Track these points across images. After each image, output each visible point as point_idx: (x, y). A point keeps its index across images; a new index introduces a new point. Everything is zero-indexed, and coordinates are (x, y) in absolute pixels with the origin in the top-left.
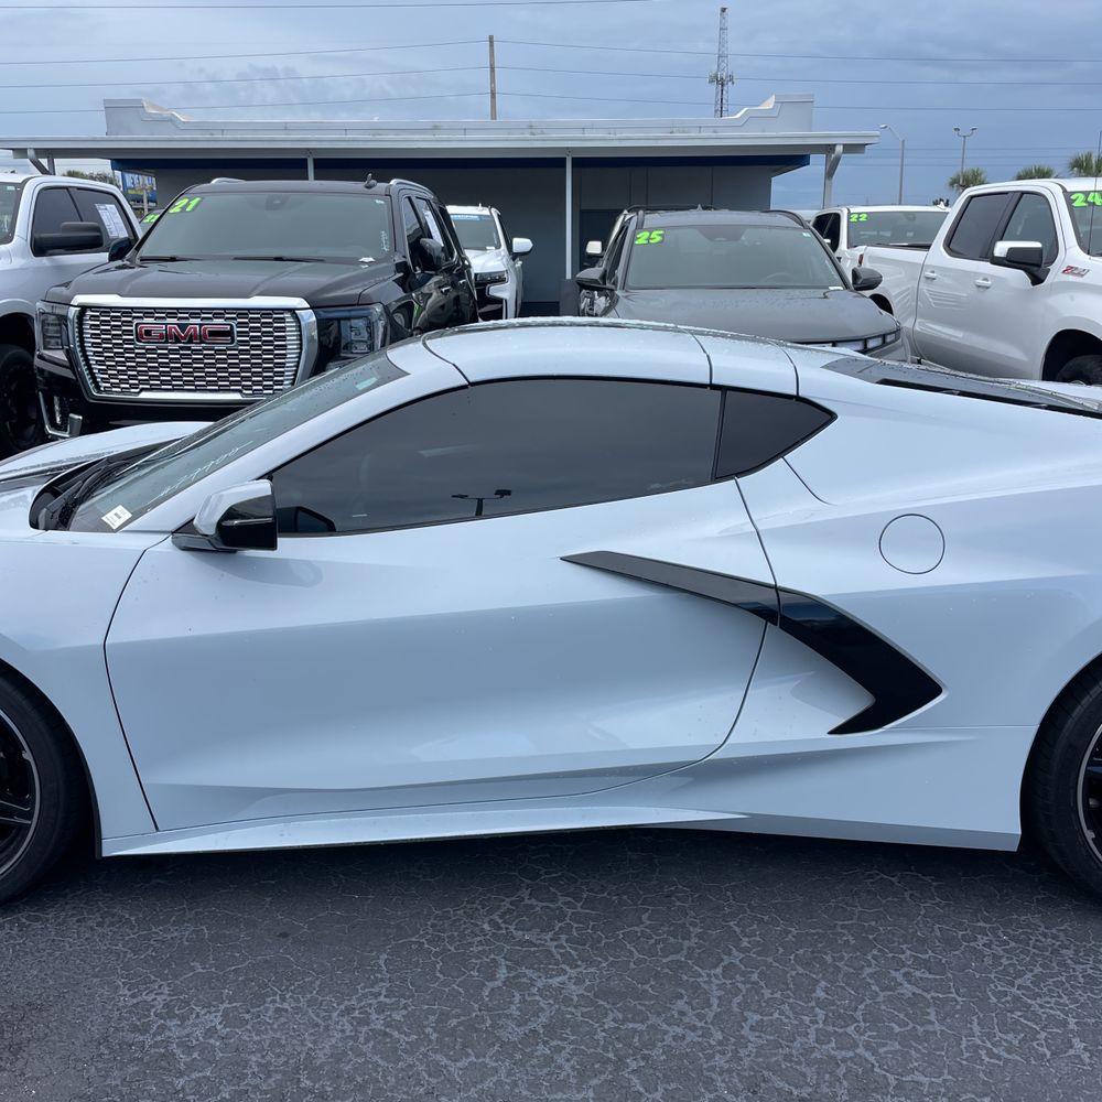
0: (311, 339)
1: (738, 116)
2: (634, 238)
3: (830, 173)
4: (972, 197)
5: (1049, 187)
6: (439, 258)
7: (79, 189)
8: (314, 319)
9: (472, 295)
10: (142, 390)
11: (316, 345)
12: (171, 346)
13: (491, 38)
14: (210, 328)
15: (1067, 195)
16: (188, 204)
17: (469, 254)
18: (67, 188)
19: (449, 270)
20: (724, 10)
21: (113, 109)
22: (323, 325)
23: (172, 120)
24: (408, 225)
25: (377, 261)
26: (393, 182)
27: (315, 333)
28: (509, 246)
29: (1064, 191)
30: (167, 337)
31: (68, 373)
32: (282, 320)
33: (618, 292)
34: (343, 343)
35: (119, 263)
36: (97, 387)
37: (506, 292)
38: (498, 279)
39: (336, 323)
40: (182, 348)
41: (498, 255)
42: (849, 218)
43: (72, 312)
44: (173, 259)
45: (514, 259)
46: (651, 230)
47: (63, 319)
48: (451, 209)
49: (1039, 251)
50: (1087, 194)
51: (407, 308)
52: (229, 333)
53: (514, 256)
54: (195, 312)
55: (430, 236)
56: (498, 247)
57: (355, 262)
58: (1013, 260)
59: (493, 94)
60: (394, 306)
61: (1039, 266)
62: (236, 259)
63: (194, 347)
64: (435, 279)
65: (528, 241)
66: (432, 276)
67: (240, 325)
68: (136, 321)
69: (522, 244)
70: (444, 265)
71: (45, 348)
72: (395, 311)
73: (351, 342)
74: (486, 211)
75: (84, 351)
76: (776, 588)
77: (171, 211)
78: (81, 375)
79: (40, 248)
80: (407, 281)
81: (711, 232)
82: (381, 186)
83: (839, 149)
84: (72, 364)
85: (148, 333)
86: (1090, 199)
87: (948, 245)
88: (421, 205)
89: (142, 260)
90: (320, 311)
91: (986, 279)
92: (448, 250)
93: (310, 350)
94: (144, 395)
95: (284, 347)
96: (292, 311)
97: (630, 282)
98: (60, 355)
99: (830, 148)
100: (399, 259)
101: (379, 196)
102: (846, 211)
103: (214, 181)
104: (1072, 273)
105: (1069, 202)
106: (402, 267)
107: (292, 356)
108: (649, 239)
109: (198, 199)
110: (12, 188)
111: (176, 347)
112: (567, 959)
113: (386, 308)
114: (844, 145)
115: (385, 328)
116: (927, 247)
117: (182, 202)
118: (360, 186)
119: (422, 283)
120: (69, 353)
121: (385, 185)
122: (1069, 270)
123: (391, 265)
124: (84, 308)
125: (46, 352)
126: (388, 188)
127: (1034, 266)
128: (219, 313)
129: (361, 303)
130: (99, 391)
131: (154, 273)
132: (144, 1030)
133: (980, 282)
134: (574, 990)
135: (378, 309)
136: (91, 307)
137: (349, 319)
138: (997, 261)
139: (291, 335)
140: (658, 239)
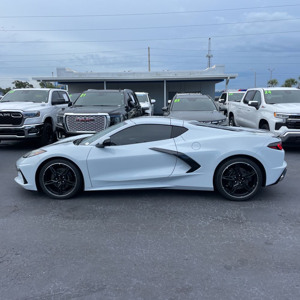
0: (109, 121)
1: (207, 69)
2: (174, 101)
3: (227, 83)
4: (248, 91)
5: (261, 90)
6: (134, 105)
7: (59, 91)
8: (110, 117)
9: (141, 112)
10: (77, 131)
11: (110, 122)
12: (83, 122)
13: (149, 48)
14: (90, 119)
15: (264, 91)
16: (84, 95)
17: (141, 103)
18: (57, 91)
19: (136, 107)
20: (210, 39)
21: (59, 70)
22: (111, 118)
23: (72, 72)
24: (127, 98)
25: (121, 106)
26: (125, 90)
27: (110, 120)
28: (150, 101)
29: (264, 90)
30: (82, 121)
31: (63, 128)
32: (104, 117)
33: (170, 112)
34: (115, 122)
35: (70, 107)
36: (68, 130)
37: (149, 111)
38: (148, 109)
39: (114, 118)
40: (85, 123)
41: (148, 103)
42: (229, 94)
43: (64, 116)
44: (81, 106)
45: (151, 104)
46: (177, 99)
47: (62, 118)
48: (136, 93)
49: (258, 103)
50: (268, 91)
51: (127, 115)
52: (94, 120)
53: (151, 103)
54: (87, 116)
55: (132, 101)
56: (148, 101)
57: (117, 106)
58: (252, 105)
59: (149, 62)
60: (125, 115)
62: (94, 106)
63: (87, 122)
64: (133, 109)
65: (155, 100)
66: (132, 109)
67: (96, 118)
68: (76, 118)
69: (153, 101)
70: (135, 106)
71: (58, 123)
72: (125, 116)
73: (117, 122)
74: (145, 94)
75: (66, 123)
76: (177, 152)
77: (80, 96)
78: (65, 128)
79: (53, 103)
80: (127, 110)
81: (190, 99)
82: (122, 91)
83: (229, 78)
84: (64, 126)
85: (79, 120)
86: (268, 92)
87: (243, 101)
88: (130, 94)
89: (75, 106)
90: (111, 116)
92: (136, 103)
93: (109, 123)
94: (77, 132)
95: (104, 122)
96: (106, 116)
97: (173, 110)
98: (61, 124)
99: (227, 78)
100: (126, 106)
101: (122, 93)
102: (228, 93)
103: (88, 90)
105: (264, 93)
106: (126, 107)
107: (105, 124)
108: (177, 101)
109: (85, 94)
110: (47, 92)
111: (84, 122)
112: (149, 203)
113: (123, 115)
115: (123, 119)
116: (240, 101)
117: (82, 95)
118: (118, 91)
119: (130, 110)
120: (63, 124)
121: (123, 90)
122: (263, 107)
123: (124, 107)
124: (66, 115)
125: (58, 124)
126: (124, 91)
127: (257, 106)
128: (92, 116)
129: (118, 114)
130: (69, 131)
131: (78, 109)
132: (93, 208)
133: (248, 109)
134: (149, 206)
135: (122, 115)
136: (68, 115)
137: (116, 117)
138: (249, 105)
139: (105, 120)
140: (179, 101)
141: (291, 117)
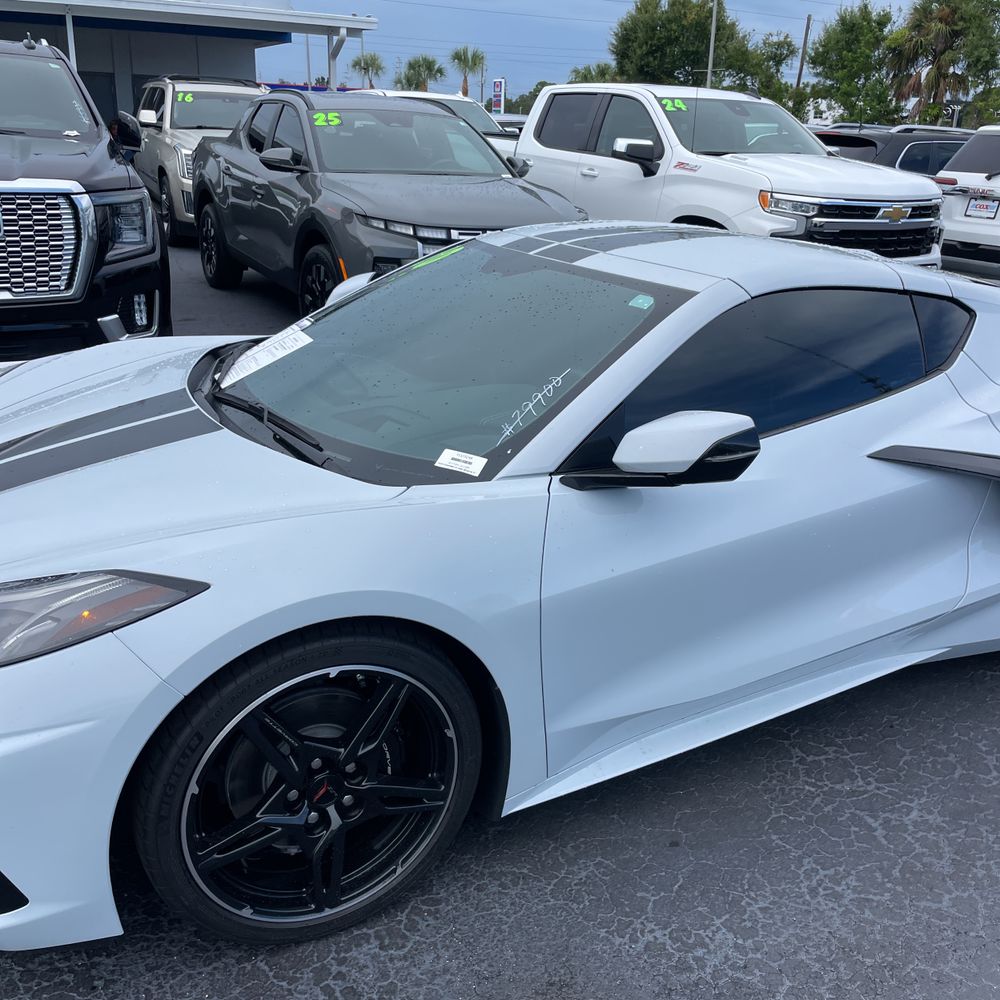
2: (312, 121)
3: (333, 53)
4: (555, 95)
8: (90, 204)
15: (659, 100)
29: (656, 97)
49: (649, 148)
57: (60, 136)
58: (631, 155)
61: (651, 160)
67: (6, 212)
83: (343, 32)
86: (677, 105)
87: (539, 135)
90: (94, 196)
91: (593, 170)
95: (60, 238)
96: (67, 196)
99: (331, 31)
104: (683, 168)
105: (663, 106)
107: (69, 247)
108: (327, 120)
114: (348, 28)
116: (516, 137)
122: (681, 165)
127: (647, 160)
129: (131, 187)
138: (616, 155)
139: (68, 223)
140: (337, 122)
141: (825, 210)
